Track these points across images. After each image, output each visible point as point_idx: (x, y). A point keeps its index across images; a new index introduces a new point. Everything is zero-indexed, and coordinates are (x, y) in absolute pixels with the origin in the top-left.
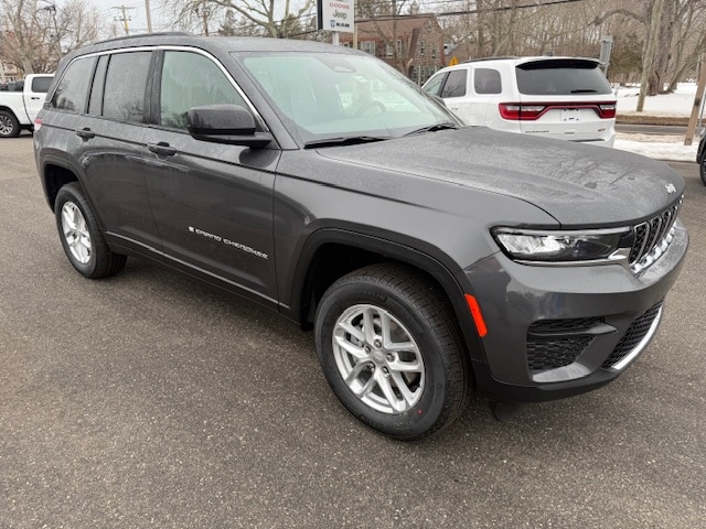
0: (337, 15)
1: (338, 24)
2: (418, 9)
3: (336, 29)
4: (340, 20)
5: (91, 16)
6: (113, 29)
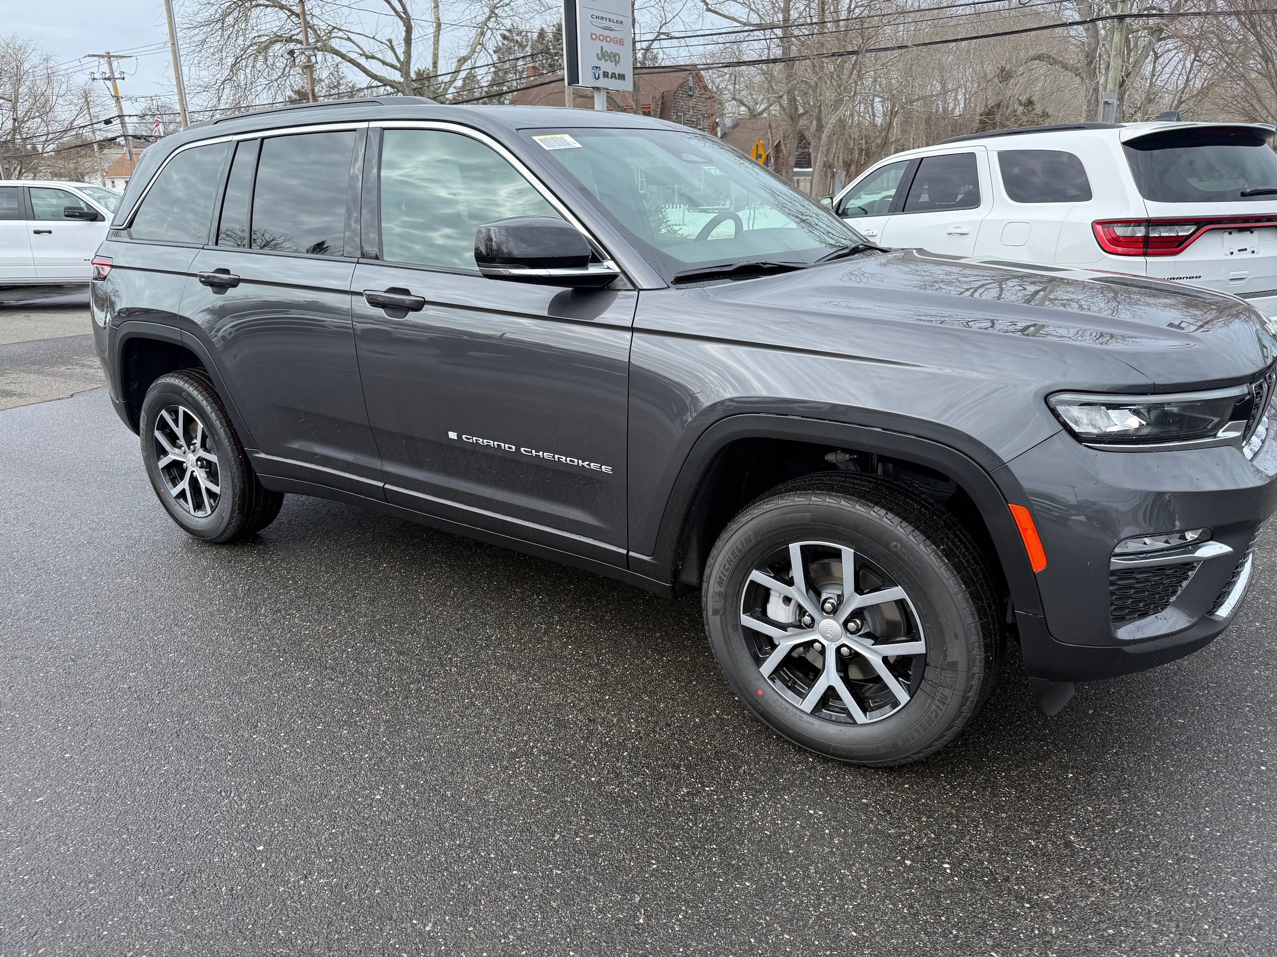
0: (604, 55)
1: (606, 75)
3: (603, 83)
4: (609, 67)
5: (41, 71)
6: (86, 96)
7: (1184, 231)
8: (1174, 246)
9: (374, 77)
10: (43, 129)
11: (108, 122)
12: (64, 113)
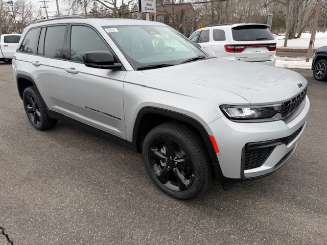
0: (148, 4)
1: (148, 9)
4: (149, 7)
6: (40, 12)
7: (242, 47)
8: (241, 50)
9: (107, 7)
10: (30, 20)
11: (44, 18)
12: (34, 16)
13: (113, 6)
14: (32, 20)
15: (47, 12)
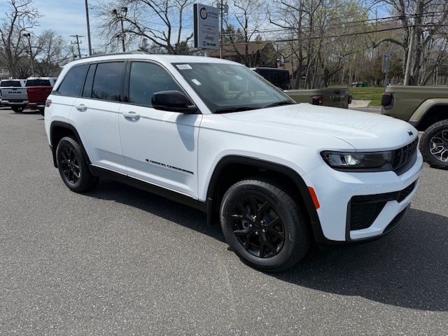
0: (207, 38)
1: (208, 44)
2: (261, 38)
3: (207, 47)
9: (158, 43)
13: (166, 43)
14: (60, 58)
15: (79, 49)
